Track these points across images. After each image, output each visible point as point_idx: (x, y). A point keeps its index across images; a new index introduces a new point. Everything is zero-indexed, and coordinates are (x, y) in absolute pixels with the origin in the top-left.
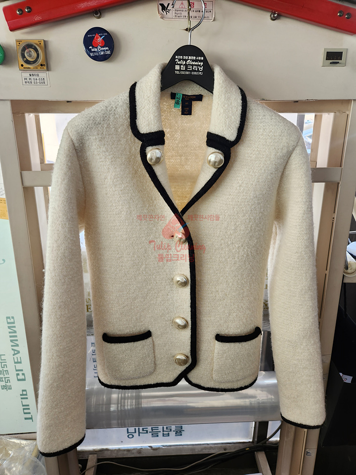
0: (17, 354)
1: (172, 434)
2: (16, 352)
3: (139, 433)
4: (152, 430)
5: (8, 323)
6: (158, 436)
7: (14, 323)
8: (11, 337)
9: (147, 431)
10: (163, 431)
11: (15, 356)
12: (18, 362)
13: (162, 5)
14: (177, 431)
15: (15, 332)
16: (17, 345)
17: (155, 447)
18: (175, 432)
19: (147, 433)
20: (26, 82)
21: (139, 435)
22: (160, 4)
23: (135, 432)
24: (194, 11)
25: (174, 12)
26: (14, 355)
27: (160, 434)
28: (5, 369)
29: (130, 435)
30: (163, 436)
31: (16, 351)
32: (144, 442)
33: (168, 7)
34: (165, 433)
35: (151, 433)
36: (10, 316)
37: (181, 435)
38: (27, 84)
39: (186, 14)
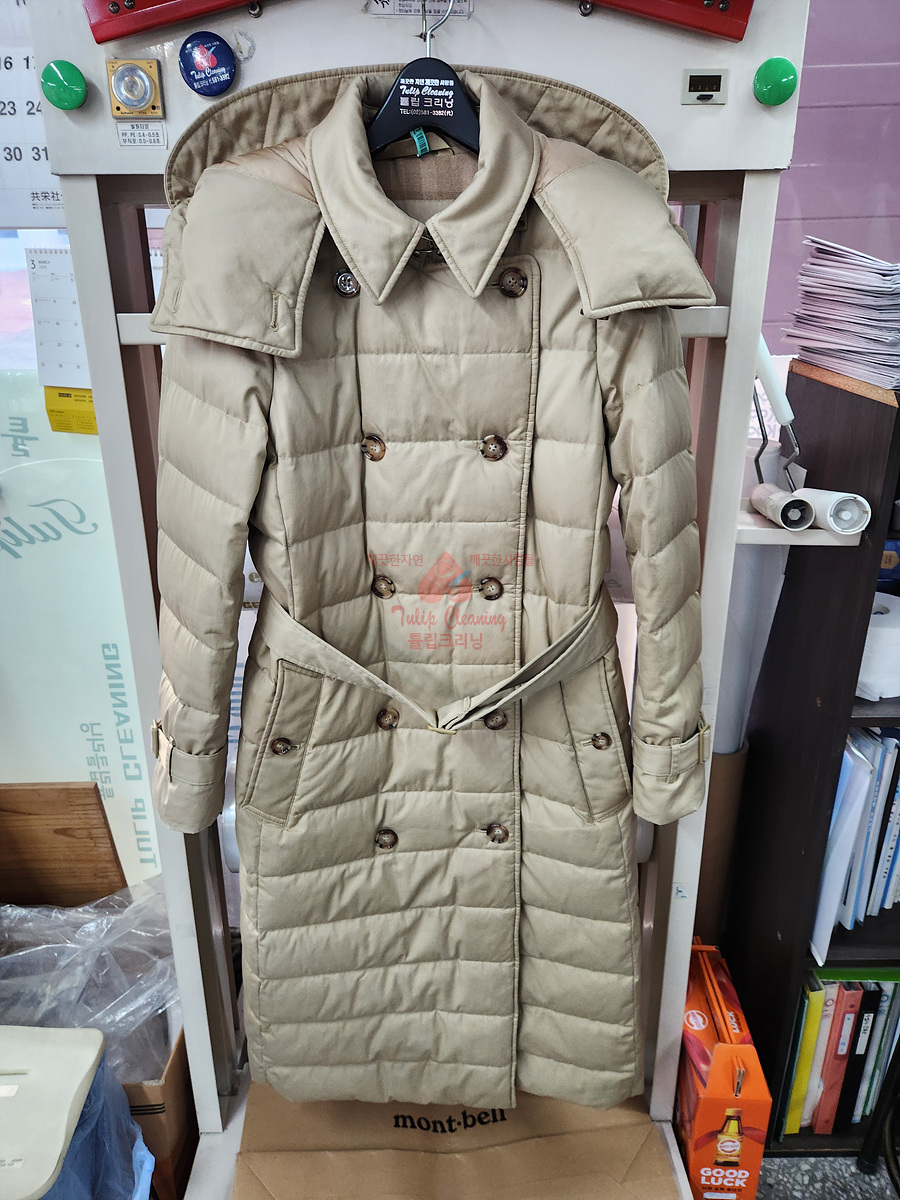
0: (124, 722)
2: (122, 719)
5: (107, 657)
7: (116, 657)
8: (111, 686)
11: (121, 728)
12: (125, 741)
15: (120, 676)
16: (124, 705)
24: (434, 1)
25: (397, 3)
26: (118, 725)
28: (100, 754)
31: (122, 715)
36: (110, 642)
39: (419, 6)
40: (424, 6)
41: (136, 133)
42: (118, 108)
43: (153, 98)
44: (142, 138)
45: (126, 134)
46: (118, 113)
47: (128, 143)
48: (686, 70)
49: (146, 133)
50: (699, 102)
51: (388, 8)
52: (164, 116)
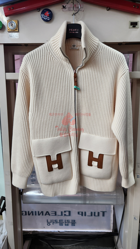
1: (70, 224)
3: (53, 223)
4: (60, 221)
6: (62, 225)
9: (57, 222)
10: (65, 222)
13: (63, 6)
14: (72, 223)
17: (61, 232)
18: (71, 224)
19: (57, 223)
20: (10, 36)
21: (53, 224)
23: (51, 222)
24: (76, 8)
25: (68, 8)
27: (64, 224)
29: (49, 224)
30: (65, 225)
32: (56, 228)
33: (65, 7)
34: (66, 223)
35: (59, 223)
37: (74, 225)
38: (10, 37)
39: (73, 9)
40: (74, 9)
42: (9, 30)
43: (17, 28)
44: (14, 36)
48: (130, 21)
50: (133, 28)
52: (18, 31)
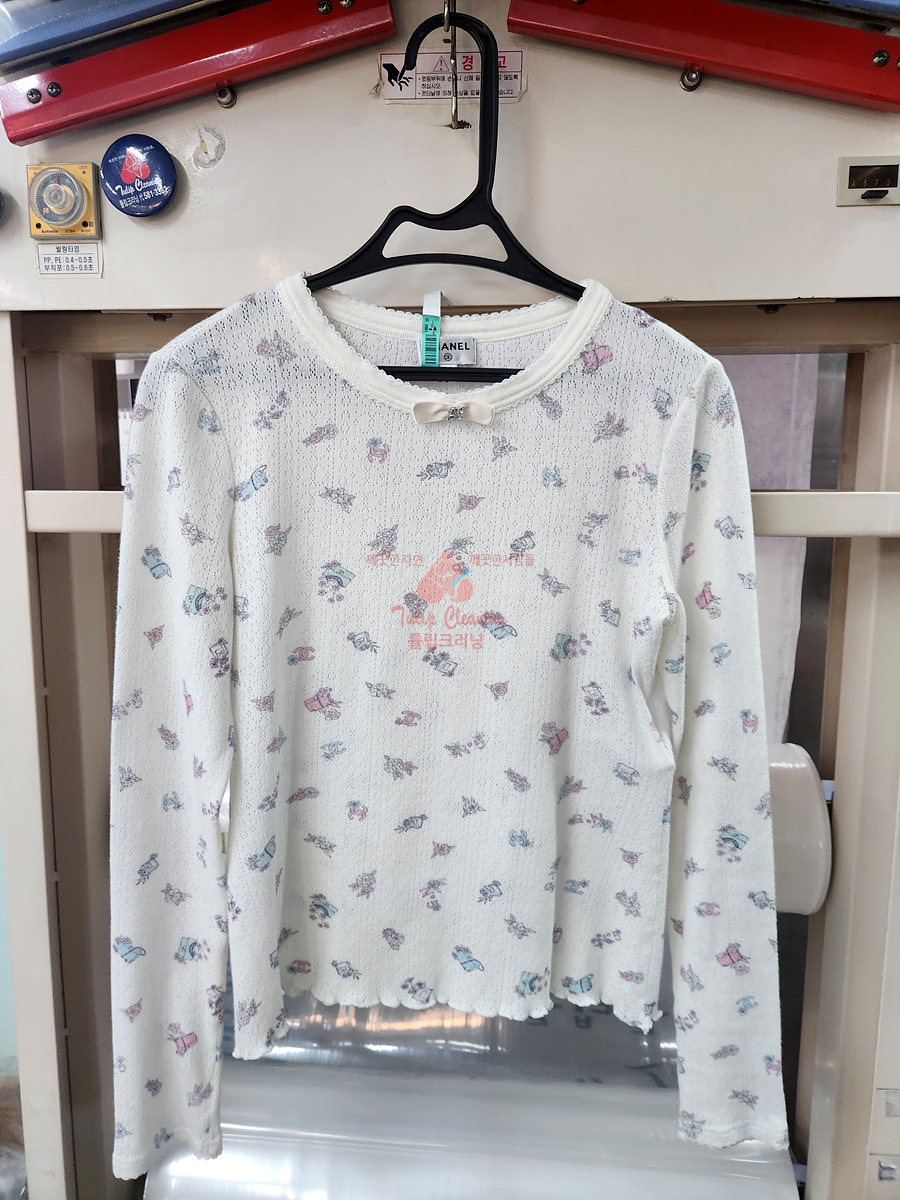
13: (390, 68)
22: (385, 66)
24: (471, 78)
25: (420, 83)
41: (63, 256)
42: (38, 226)
43: (87, 212)
44: (70, 264)
45: (49, 259)
46: (38, 232)
47: (50, 271)
48: (843, 160)
49: (76, 257)
50: (865, 202)
51: (408, 91)
52: (100, 234)
